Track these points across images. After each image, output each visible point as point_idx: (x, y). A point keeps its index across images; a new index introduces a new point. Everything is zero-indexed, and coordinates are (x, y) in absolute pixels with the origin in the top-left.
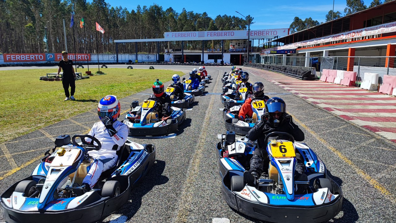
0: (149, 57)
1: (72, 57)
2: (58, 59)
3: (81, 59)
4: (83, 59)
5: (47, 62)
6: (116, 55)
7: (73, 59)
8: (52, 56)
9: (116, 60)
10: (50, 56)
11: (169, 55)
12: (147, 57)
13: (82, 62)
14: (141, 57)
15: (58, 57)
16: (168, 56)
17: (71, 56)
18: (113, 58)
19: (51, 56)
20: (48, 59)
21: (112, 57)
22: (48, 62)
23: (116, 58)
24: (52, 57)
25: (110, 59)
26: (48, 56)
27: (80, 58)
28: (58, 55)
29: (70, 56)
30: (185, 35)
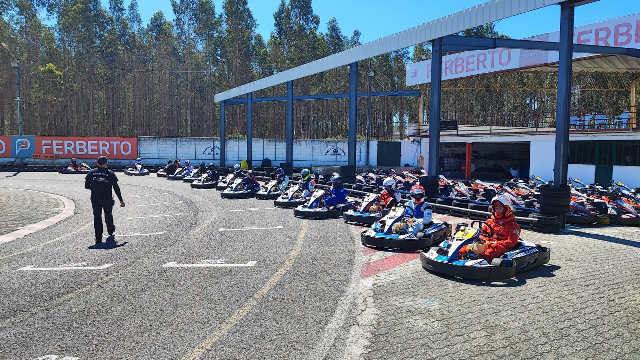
0: (340, 152)
1: (84, 147)
2: (44, 152)
3: (108, 153)
4: (115, 153)
5: (13, 160)
6: (218, 144)
7: (85, 152)
8: (29, 144)
9: (218, 157)
10: (22, 142)
11: (419, 143)
12: (332, 152)
13: (113, 161)
14: (311, 151)
15: (44, 148)
16: (415, 146)
17: (81, 145)
18: (209, 151)
19: (27, 142)
20: (17, 152)
21: (205, 147)
22: (18, 161)
23: (218, 151)
24: (27, 146)
25: (200, 156)
26: (17, 142)
27: (106, 149)
28: (44, 142)
29: (78, 145)
30: (468, 64)
